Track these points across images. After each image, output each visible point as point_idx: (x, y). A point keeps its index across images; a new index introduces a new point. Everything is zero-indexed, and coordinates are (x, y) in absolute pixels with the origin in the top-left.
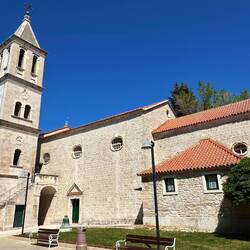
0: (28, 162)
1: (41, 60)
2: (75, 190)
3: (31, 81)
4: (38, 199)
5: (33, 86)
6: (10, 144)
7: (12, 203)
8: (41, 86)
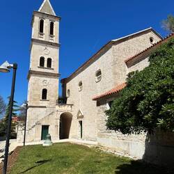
0: (53, 97)
1: (56, 24)
2: (80, 115)
3: (50, 41)
4: (59, 121)
5: (51, 44)
6: (39, 86)
7: (39, 124)
8: (58, 42)
